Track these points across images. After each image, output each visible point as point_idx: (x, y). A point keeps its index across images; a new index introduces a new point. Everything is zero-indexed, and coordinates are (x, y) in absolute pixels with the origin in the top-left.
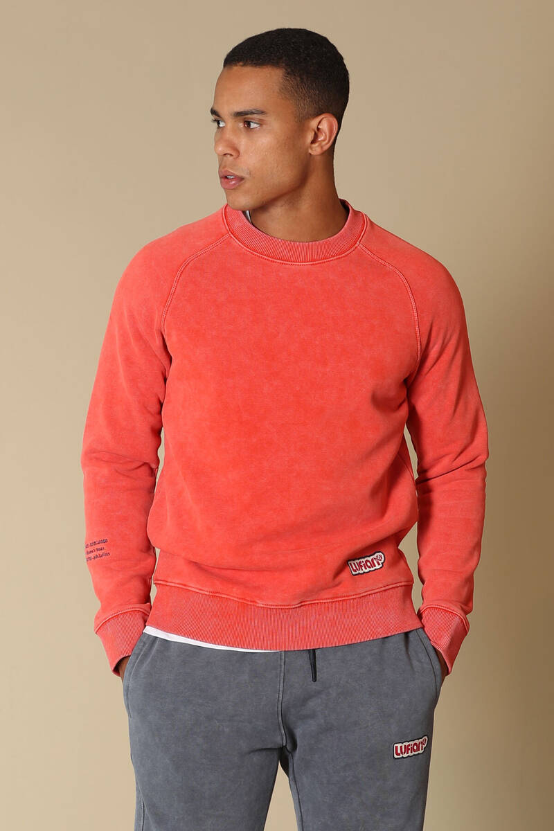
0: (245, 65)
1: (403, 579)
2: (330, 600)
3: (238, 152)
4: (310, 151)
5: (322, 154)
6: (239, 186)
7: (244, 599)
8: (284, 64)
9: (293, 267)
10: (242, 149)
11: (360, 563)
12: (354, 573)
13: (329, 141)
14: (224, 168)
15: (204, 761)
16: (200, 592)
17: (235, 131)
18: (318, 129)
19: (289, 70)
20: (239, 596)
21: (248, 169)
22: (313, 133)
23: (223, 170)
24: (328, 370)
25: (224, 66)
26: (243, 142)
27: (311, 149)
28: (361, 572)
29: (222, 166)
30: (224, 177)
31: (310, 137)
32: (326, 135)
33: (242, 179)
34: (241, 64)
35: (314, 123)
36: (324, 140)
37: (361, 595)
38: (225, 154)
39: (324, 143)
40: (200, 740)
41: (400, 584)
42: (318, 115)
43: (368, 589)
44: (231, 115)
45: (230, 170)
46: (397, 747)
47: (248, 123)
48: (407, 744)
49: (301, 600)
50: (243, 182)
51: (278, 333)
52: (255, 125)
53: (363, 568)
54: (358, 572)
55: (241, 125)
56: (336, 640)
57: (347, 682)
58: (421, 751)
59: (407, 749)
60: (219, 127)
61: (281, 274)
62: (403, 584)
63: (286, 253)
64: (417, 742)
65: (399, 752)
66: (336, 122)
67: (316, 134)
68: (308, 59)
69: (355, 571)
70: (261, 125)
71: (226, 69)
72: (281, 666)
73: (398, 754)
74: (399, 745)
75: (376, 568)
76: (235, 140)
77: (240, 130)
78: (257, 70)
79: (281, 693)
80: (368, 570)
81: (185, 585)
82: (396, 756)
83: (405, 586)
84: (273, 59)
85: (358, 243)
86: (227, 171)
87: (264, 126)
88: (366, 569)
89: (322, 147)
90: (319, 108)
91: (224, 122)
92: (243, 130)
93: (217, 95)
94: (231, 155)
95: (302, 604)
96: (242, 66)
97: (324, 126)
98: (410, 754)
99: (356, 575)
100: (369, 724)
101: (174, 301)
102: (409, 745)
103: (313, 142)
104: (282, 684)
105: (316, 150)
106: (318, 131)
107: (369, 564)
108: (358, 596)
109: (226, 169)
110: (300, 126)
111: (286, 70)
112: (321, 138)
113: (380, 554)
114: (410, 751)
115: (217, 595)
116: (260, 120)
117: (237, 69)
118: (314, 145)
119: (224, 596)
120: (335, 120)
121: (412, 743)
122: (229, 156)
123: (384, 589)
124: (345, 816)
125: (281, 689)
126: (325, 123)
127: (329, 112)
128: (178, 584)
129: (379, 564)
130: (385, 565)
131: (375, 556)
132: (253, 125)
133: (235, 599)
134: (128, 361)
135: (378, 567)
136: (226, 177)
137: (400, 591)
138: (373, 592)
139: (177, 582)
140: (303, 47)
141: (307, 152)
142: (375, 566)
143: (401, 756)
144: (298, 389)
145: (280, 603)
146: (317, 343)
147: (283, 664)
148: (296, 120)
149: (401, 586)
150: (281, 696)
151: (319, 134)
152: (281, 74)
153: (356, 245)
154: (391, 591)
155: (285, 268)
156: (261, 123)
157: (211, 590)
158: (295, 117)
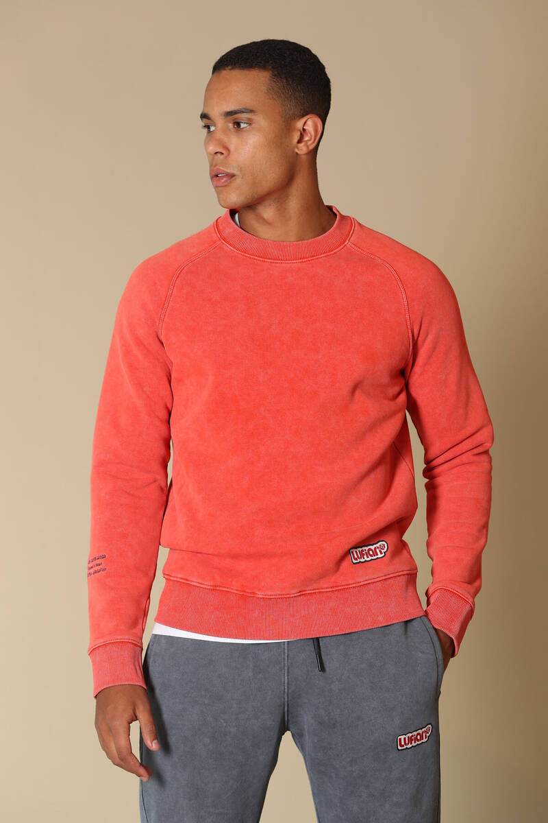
0: (233, 69)
1: (406, 568)
2: (331, 590)
3: (228, 149)
4: (296, 150)
5: (308, 154)
6: (231, 182)
7: (245, 591)
8: (270, 67)
9: (283, 265)
10: (232, 148)
11: (363, 551)
12: (354, 561)
13: (315, 140)
14: (215, 167)
15: (210, 761)
16: (202, 586)
17: (225, 131)
18: (304, 130)
19: (276, 73)
20: (240, 589)
21: (239, 166)
22: (299, 133)
23: (215, 168)
24: (320, 357)
25: (213, 72)
26: (233, 141)
27: (298, 148)
28: (362, 560)
29: (213, 165)
30: (215, 176)
31: (296, 137)
32: (311, 136)
33: (232, 176)
34: (229, 67)
35: (299, 124)
36: (310, 140)
37: (362, 584)
38: (216, 153)
39: (309, 143)
40: (207, 740)
41: (402, 573)
42: (303, 116)
43: (367, 578)
44: (221, 115)
45: (222, 168)
46: (400, 739)
47: (237, 124)
48: (410, 735)
49: (299, 590)
50: (234, 178)
51: (271, 325)
52: (245, 125)
53: (365, 556)
54: (359, 560)
55: (231, 125)
56: (338, 628)
57: (348, 677)
58: (425, 740)
59: (410, 740)
60: (209, 132)
61: (271, 272)
62: (405, 572)
63: (276, 253)
64: (420, 731)
65: (403, 743)
66: (321, 122)
67: (301, 134)
68: (293, 62)
69: (356, 559)
70: (250, 124)
71: (215, 74)
72: (284, 659)
73: (402, 746)
74: (402, 737)
75: (378, 556)
76: (225, 139)
77: (230, 130)
78: (245, 72)
79: (286, 685)
80: (370, 558)
81: (186, 580)
82: (400, 748)
83: (408, 574)
84: (261, 63)
85: (347, 241)
86: (218, 169)
87: (254, 125)
88: (368, 557)
89: (308, 147)
90: (304, 109)
91: (215, 126)
92: (232, 130)
93: (207, 99)
94: (222, 154)
95: (302, 594)
96: (230, 69)
97: (310, 127)
98: (414, 744)
99: (356, 563)
100: (372, 718)
101: (171, 304)
102: (412, 736)
103: (299, 142)
104: (286, 678)
105: (302, 149)
106: (303, 132)
107: (371, 553)
108: (358, 585)
109: (217, 167)
110: (288, 127)
111: (273, 72)
112: (306, 139)
113: (384, 543)
114: (413, 742)
115: (218, 588)
116: (249, 119)
117: (225, 73)
118: (301, 145)
119: (224, 589)
120: (319, 120)
121: (415, 733)
122: (219, 155)
123: (384, 578)
124: (355, 809)
125: (286, 682)
126: (310, 123)
127: (313, 113)
128: (181, 578)
129: (381, 553)
130: (388, 554)
131: (378, 545)
132: (242, 125)
133: (235, 592)
134: (132, 367)
135: (380, 556)
136: (217, 176)
137: (403, 580)
138: (373, 581)
139: (180, 576)
140: (288, 53)
141: (293, 151)
142: (377, 555)
143: (405, 747)
144: (292, 376)
145: (279, 593)
146: (308, 332)
147: (286, 658)
148: (283, 119)
149: (404, 575)
150: (286, 687)
151: (305, 135)
152: (268, 76)
153: (346, 243)
154: (392, 580)
155: (276, 267)
156: (250, 122)
157: (212, 584)
158: (282, 117)
